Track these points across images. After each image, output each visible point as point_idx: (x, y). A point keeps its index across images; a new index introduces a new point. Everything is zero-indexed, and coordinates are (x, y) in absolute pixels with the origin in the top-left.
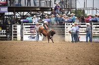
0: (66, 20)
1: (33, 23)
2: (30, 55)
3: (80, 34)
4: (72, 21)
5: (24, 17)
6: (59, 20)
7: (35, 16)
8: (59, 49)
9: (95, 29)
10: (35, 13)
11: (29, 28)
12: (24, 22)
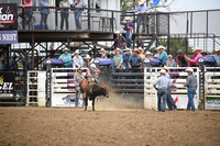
0: (147, 61)
1: (74, 68)
2: (67, 140)
3: (178, 91)
4: (161, 64)
5: (53, 54)
6: (131, 62)
7: (77, 51)
8: (131, 127)
9: (210, 80)
10: (77, 44)
11: (65, 77)
12: (54, 65)
